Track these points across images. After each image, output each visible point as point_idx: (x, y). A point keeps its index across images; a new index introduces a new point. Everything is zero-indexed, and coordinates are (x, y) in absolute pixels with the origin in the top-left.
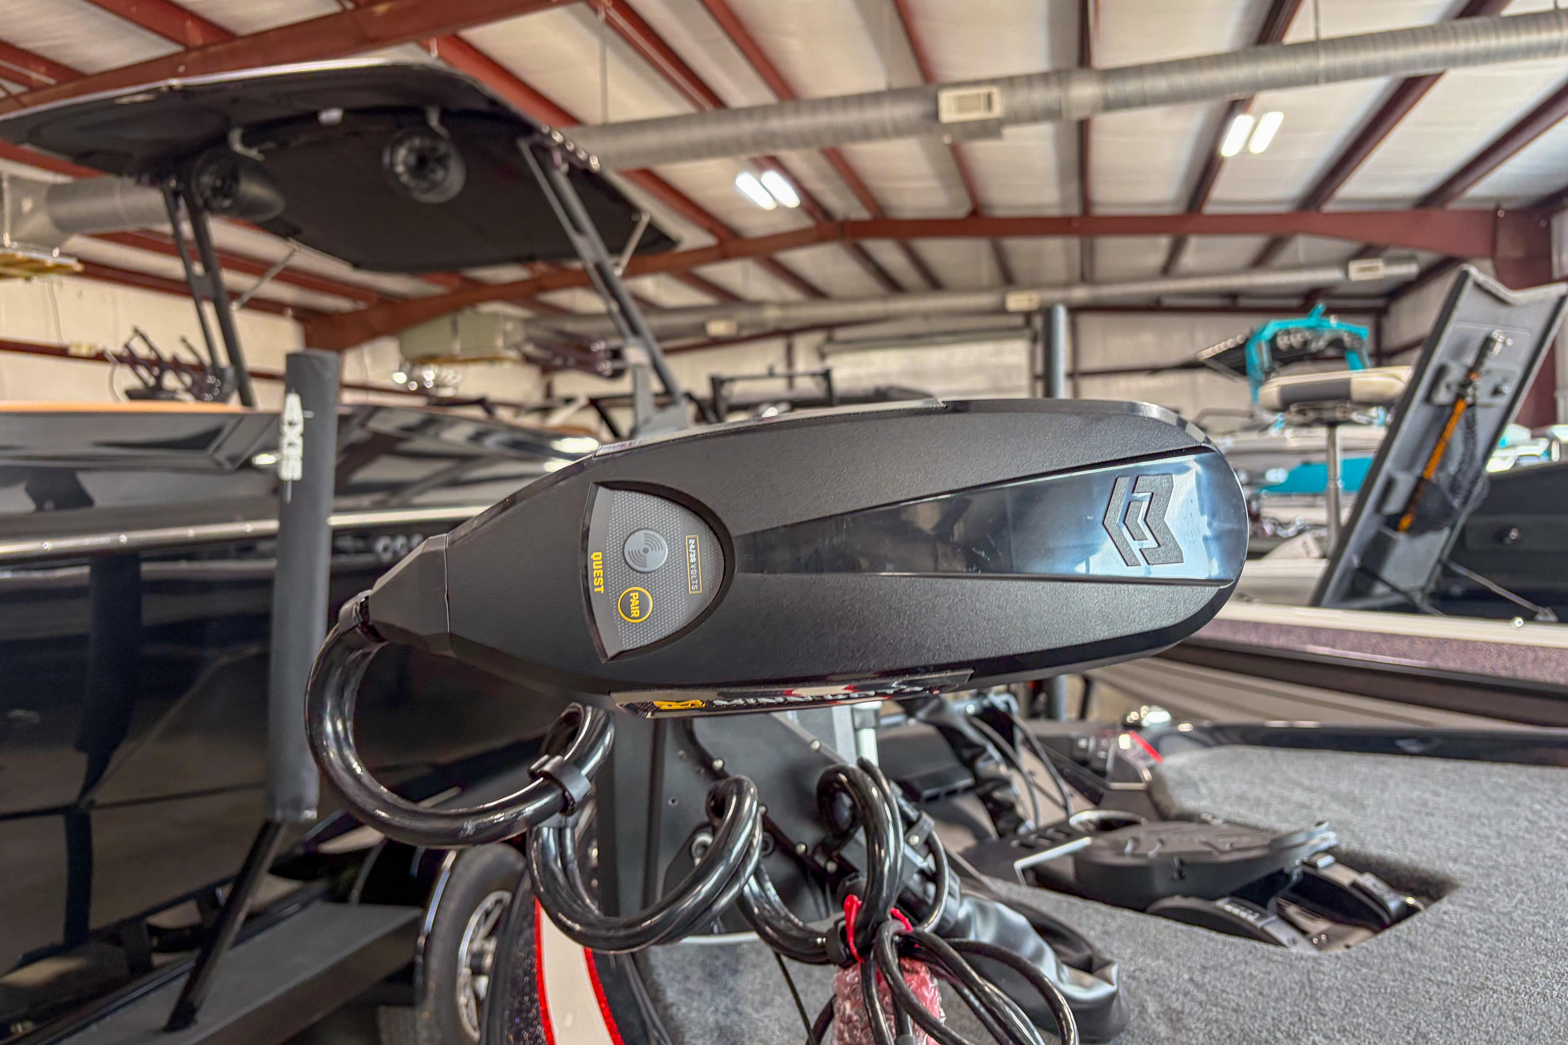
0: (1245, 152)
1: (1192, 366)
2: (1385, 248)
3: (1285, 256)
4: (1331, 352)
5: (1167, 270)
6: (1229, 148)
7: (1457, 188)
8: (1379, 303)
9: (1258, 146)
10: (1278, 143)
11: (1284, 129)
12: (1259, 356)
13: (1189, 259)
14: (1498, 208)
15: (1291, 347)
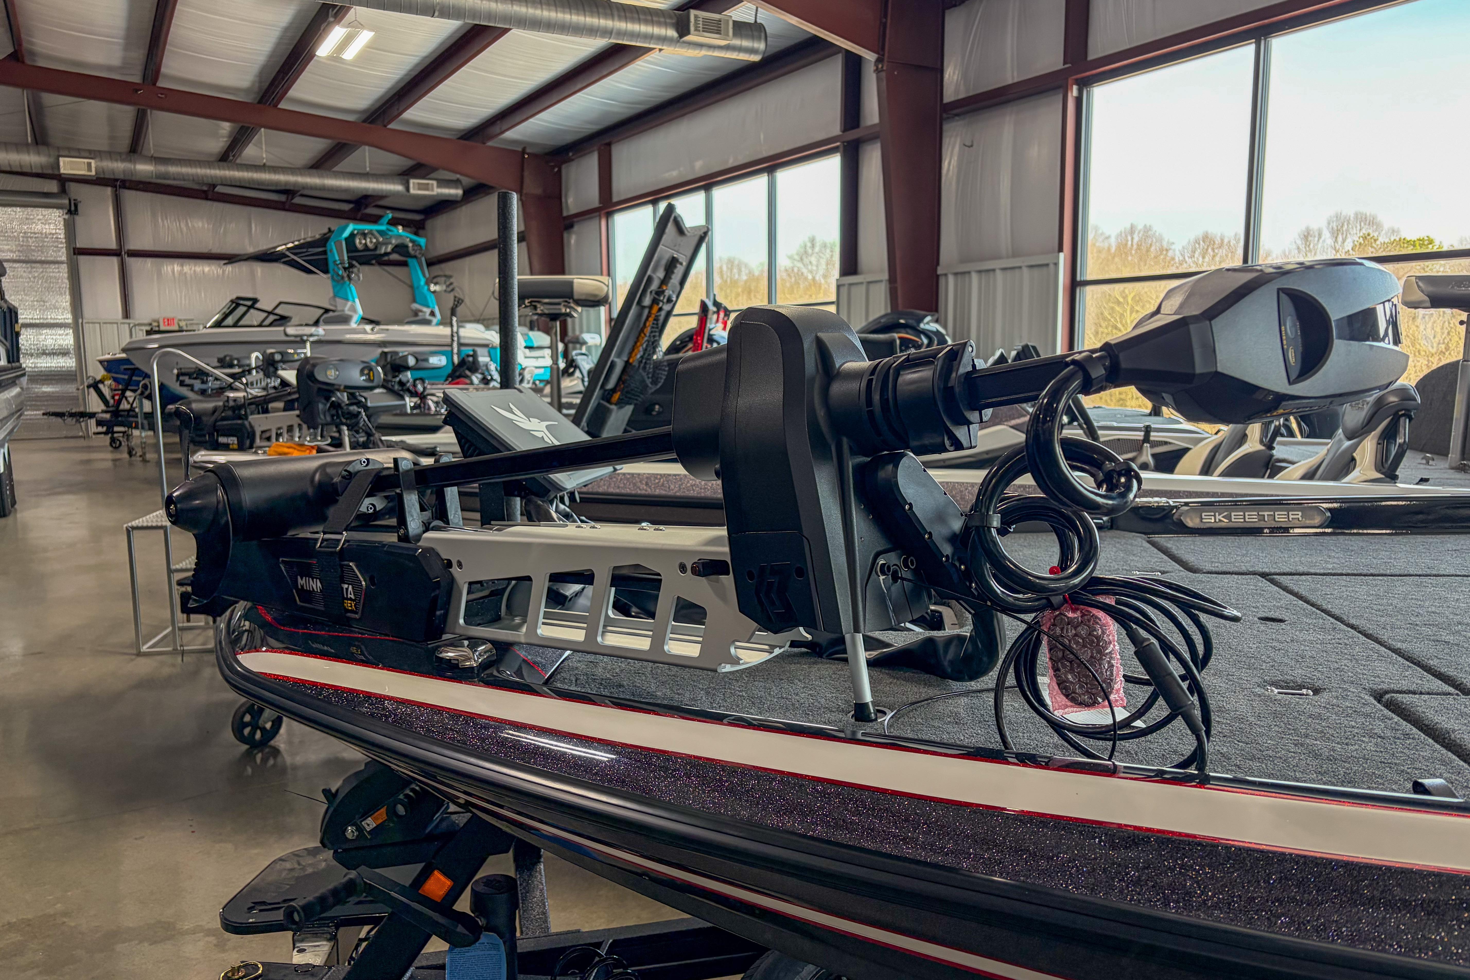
0: (336, 56)
1: (267, 257)
2: (434, 169)
3: (347, 163)
4: (395, 257)
5: (225, 157)
6: (324, 49)
7: (496, 129)
8: (417, 217)
9: (350, 54)
10: (364, 57)
11: (371, 46)
12: (337, 254)
13: (251, 152)
14: (524, 152)
15: (366, 248)
